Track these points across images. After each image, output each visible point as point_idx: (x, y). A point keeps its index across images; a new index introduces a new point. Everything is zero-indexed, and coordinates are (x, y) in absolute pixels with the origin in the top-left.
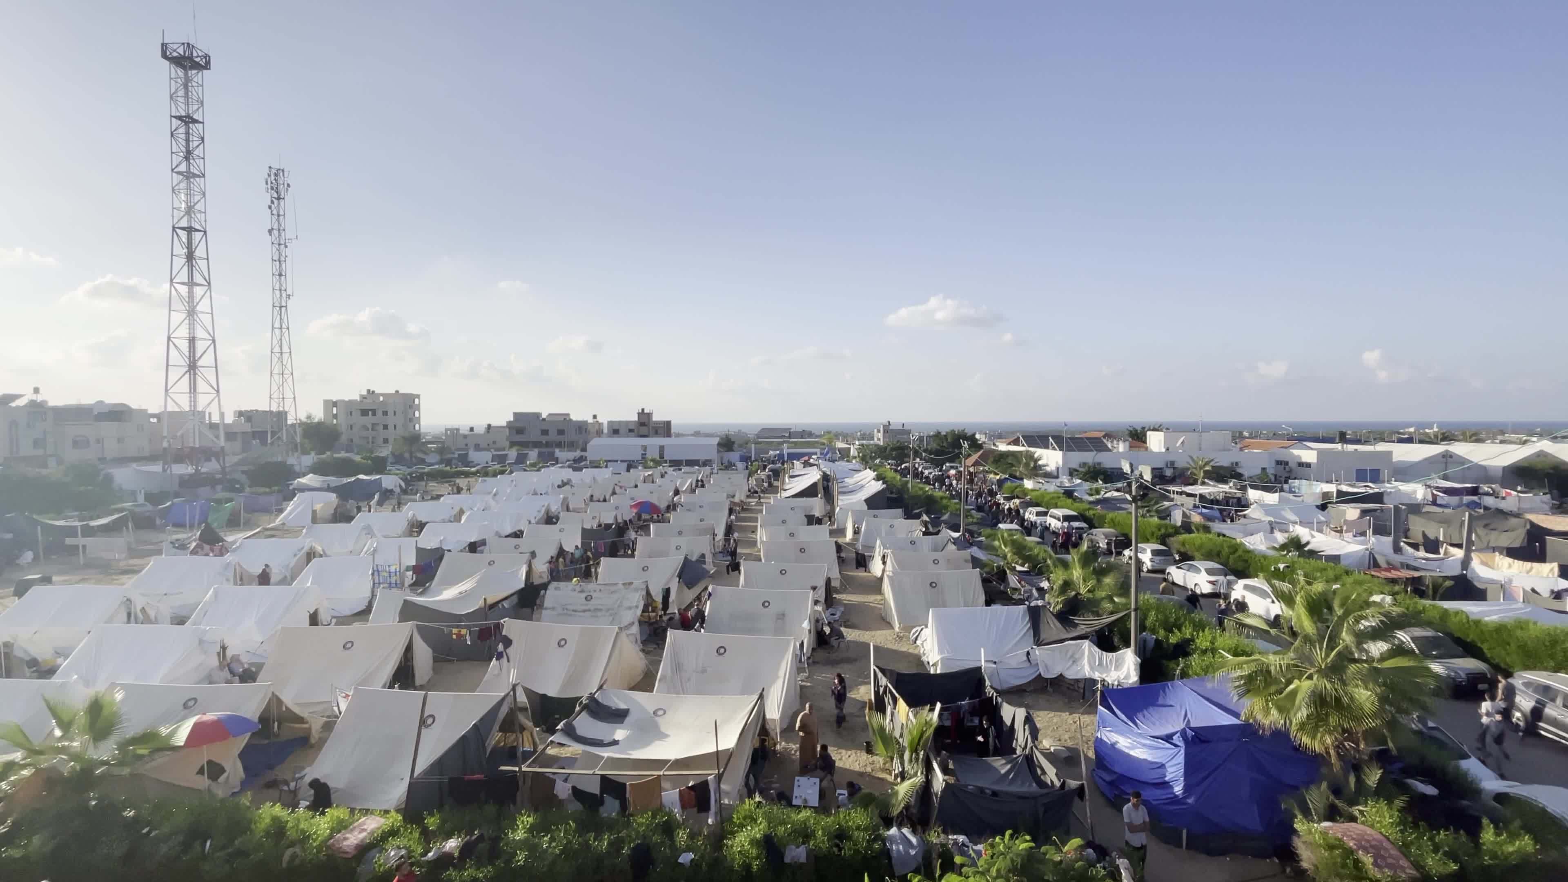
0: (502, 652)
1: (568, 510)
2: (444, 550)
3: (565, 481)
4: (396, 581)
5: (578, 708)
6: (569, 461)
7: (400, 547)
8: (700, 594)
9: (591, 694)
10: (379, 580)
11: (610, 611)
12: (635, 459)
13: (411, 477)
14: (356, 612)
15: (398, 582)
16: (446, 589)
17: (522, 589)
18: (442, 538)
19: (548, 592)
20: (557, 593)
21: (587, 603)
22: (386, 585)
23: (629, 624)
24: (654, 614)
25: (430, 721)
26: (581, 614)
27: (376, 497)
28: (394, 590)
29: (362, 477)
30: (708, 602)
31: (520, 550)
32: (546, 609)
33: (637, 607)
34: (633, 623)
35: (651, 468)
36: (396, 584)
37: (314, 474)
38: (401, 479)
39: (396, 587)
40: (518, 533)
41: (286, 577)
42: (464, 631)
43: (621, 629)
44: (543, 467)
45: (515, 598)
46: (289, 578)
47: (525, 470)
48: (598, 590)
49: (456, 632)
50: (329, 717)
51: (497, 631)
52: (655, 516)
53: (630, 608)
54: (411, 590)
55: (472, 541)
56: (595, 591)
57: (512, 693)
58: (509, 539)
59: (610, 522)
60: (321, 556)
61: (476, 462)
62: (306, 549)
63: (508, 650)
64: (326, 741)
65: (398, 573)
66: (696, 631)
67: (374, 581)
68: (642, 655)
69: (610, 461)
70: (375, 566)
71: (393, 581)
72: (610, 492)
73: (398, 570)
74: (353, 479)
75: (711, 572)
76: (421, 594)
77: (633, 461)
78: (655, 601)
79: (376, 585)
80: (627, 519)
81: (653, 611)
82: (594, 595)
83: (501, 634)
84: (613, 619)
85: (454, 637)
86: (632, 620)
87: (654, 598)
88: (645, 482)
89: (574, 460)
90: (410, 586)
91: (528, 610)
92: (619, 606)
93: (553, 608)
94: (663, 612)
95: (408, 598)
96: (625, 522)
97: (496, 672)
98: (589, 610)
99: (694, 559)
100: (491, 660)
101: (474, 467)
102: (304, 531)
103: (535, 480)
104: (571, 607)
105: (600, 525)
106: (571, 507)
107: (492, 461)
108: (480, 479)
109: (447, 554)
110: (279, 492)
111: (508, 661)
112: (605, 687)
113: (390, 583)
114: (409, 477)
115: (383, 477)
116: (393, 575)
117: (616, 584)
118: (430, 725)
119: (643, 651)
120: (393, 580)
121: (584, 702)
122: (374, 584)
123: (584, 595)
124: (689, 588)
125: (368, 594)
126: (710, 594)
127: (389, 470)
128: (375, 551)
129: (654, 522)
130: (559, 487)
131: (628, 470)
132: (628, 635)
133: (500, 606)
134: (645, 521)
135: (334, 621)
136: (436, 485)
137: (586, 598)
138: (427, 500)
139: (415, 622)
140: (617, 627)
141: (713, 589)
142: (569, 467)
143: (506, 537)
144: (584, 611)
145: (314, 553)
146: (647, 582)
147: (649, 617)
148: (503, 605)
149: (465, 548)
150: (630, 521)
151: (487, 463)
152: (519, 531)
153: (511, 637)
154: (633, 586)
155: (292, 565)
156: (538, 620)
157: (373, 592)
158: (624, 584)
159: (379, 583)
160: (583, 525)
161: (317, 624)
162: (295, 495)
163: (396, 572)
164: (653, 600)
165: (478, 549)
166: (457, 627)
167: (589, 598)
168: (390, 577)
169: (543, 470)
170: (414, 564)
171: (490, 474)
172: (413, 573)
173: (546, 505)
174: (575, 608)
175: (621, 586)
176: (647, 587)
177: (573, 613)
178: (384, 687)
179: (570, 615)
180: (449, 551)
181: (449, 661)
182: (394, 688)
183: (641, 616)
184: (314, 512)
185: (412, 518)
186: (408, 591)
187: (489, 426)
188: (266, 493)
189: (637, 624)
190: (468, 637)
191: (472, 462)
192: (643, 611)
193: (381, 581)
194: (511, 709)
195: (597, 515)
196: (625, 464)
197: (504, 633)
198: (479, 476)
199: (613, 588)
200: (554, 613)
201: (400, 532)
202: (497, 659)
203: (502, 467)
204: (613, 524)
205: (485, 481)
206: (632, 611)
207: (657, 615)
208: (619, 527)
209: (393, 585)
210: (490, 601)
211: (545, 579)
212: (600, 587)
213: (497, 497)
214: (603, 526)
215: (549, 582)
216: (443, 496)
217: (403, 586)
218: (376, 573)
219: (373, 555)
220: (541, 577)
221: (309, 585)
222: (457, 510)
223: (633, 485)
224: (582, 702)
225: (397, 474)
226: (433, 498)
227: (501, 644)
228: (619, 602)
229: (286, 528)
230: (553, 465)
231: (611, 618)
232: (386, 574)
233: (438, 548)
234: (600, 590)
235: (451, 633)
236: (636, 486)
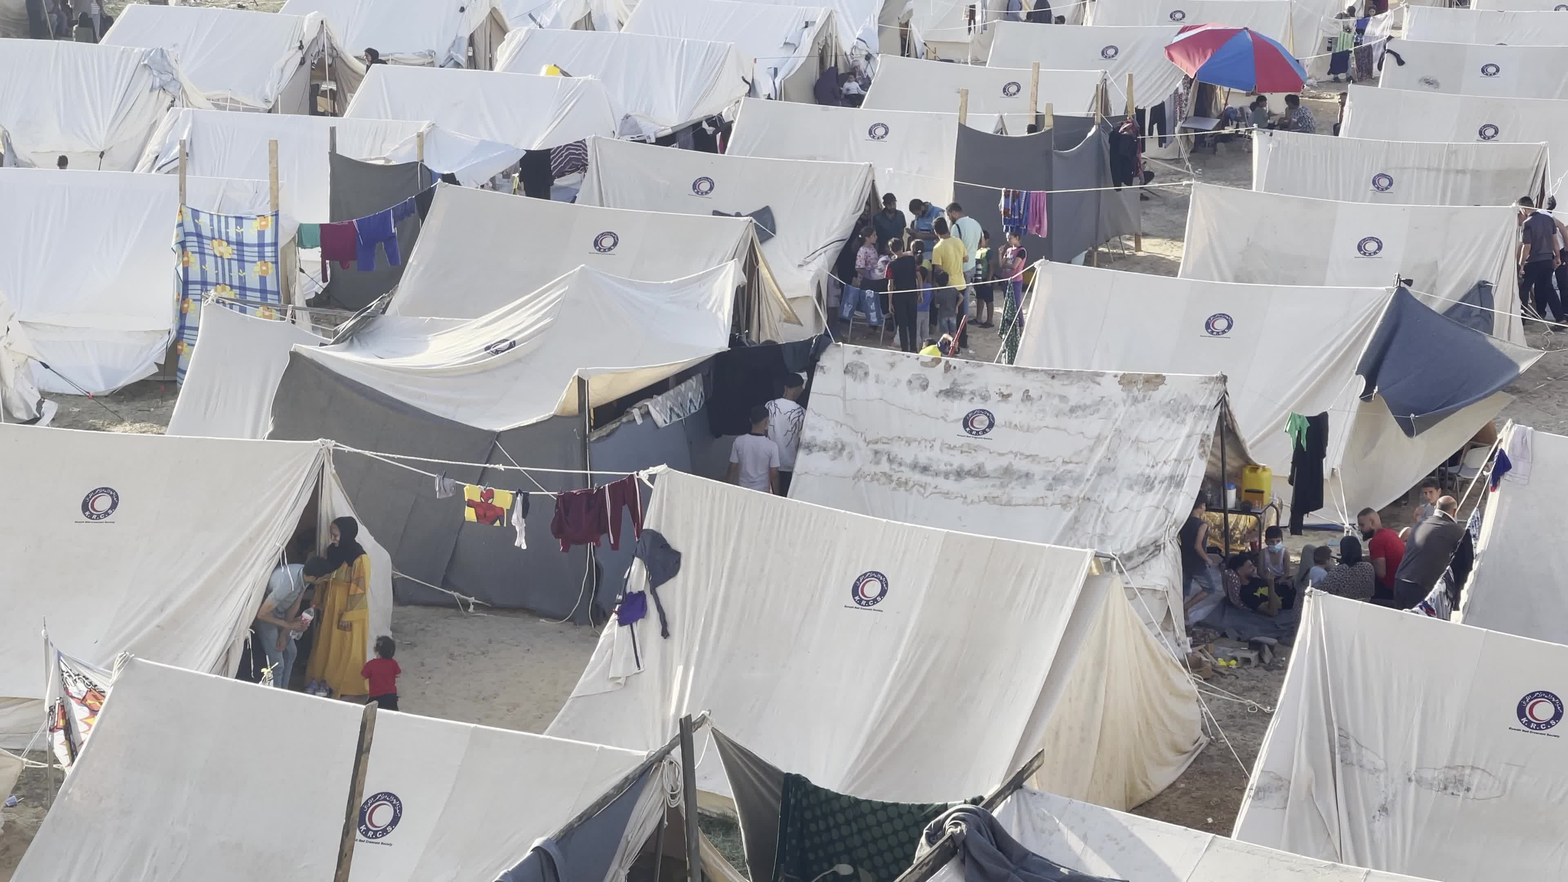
0: (642, 594)
1: (905, 47)
2: (432, 176)
4: (263, 279)
5: (923, 850)
7: (274, 146)
8: (1455, 460)
9: (974, 802)
10: (203, 272)
11: (1066, 488)
14: (122, 383)
15: (271, 285)
16: (433, 329)
17: (719, 358)
18: (423, 128)
19: (818, 377)
20: (855, 388)
21: (972, 440)
22: (230, 294)
23: (1142, 550)
24: (1245, 521)
25: (382, 815)
26: (949, 485)
28: (256, 315)
30: (1494, 498)
31: (715, 200)
32: (809, 448)
33: (1175, 481)
34: (1157, 547)
36: (263, 291)
39: (264, 302)
40: (710, 130)
42: (503, 498)
43: (1105, 563)
45: (692, 390)
48: (1017, 396)
49: (477, 499)
50: (34, 754)
51: (626, 510)
53: (1148, 484)
54: (316, 320)
55: (535, 147)
56: (1005, 397)
57: (677, 753)
58: (674, 150)
59: (1081, 112)
63: (661, 590)
64: (28, 841)
65: (268, 249)
66: (1430, 611)
67: (184, 272)
68: (1187, 682)
70: (188, 219)
71: (253, 282)
73: (269, 238)
75: (1524, 367)
76: (350, 339)
78: (1255, 468)
79: (195, 289)
80: (1147, 103)
81: (1244, 508)
82: (1001, 412)
83: (637, 519)
84: (1076, 519)
85: (470, 514)
86: (1151, 534)
87: (1251, 454)
90: (309, 303)
92: (1101, 472)
93: (839, 449)
94: (1285, 521)
95: (310, 350)
96: (1140, 113)
97: (619, 669)
98: (978, 473)
99: (1439, 303)
100: (600, 619)
104: (907, 454)
106: (918, 36)
109: (442, 190)
111: (665, 634)
112: (1032, 783)
113: (243, 288)
116: (250, 253)
117: (1095, 377)
118: (385, 832)
119: (1194, 665)
120: (253, 273)
121: (950, 830)
122: (185, 283)
123: (961, 408)
124: (1409, 431)
125: (168, 322)
126: (1502, 465)
128: (185, 155)
132: (1132, 594)
133: (636, 412)
134: (1226, 117)
135: (50, 408)
137: (967, 422)
139: (331, 443)
140: (1090, 552)
141: (1523, 442)
143: (665, 141)
144: (960, 474)
146: (1224, 379)
147: (1226, 532)
148: (647, 414)
149: (506, 175)
150: (1158, 112)
152: (711, 121)
153: (677, 542)
154: (1160, 394)
157: (182, 315)
158: (1126, 381)
159: (204, 283)
160: (964, 109)
163: (261, 245)
164: (1248, 462)
165: (557, 182)
166: (481, 478)
167: (981, 422)
168: (241, 261)
170: (326, 219)
172: (324, 257)
173: (820, 21)
174: (923, 461)
175: (1111, 388)
176: (1223, 402)
177: (917, 477)
179: (903, 484)
180: (450, 179)
181: (452, 604)
182: (258, 678)
185: (315, 40)
186: (304, 320)
189: (1172, 551)
190: (517, 520)
193: (211, 278)
194: (673, 813)
195: (1024, 75)
197: (649, 523)
199: (1074, 393)
200: (843, 466)
201: (271, 89)
202: (622, 623)
204: (1087, 122)
206: (1152, 498)
207: (1259, 524)
208: (1115, 138)
209: (252, 296)
210: (599, 393)
211: (807, 331)
212: (1035, 386)
214: (1049, 123)
215: (821, 344)
217: (289, 301)
218: (192, 246)
219: (182, 170)
220: (793, 319)
222: (477, 18)
224: (940, 826)
227: (637, 560)
228: (1100, 452)
231: (1068, 515)
232: (228, 251)
233: (410, 167)
234: (1027, 397)
235: (458, 501)
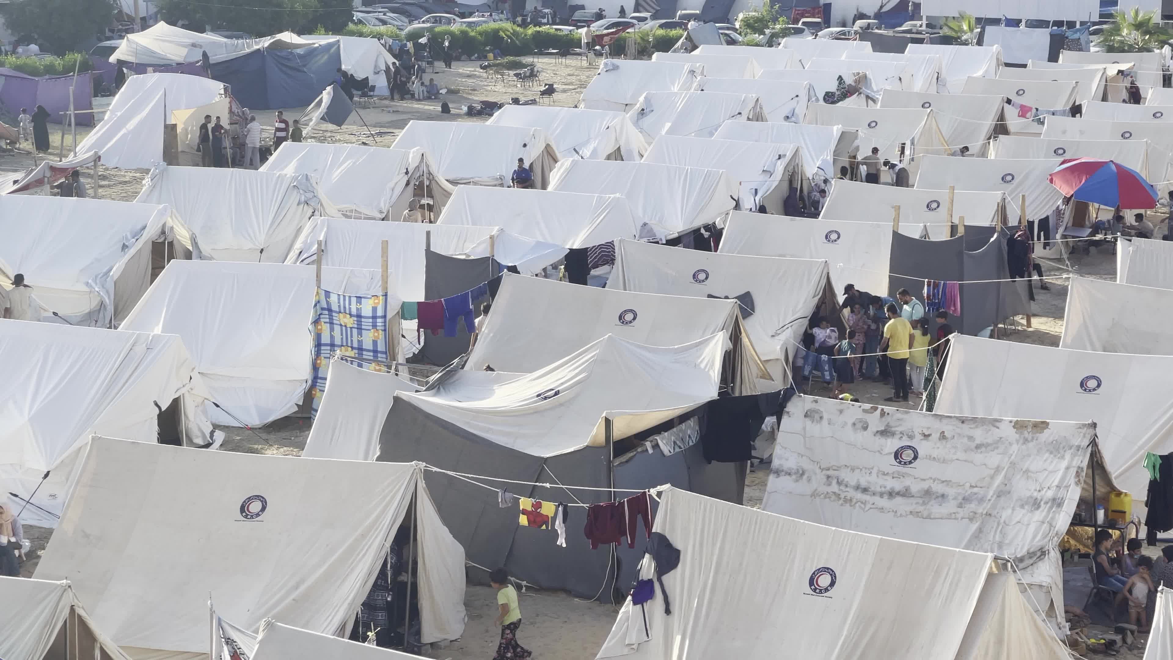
0: (650, 581)
2: (500, 267)
3: (849, 80)
4: (375, 343)
6: (862, 16)
7: (385, 244)
10: (332, 337)
11: (972, 506)
12: (1078, 16)
13: (417, 46)
14: (271, 419)
15: (381, 347)
16: (499, 380)
17: (711, 404)
18: (495, 231)
19: (785, 420)
20: (813, 428)
21: (901, 469)
22: (351, 353)
23: (1031, 555)
26: (884, 502)
27: (326, 95)
28: (370, 368)
29: (288, 37)
31: (710, 286)
32: (778, 473)
33: (1057, 503)
34: (1042, 553)
35: (1131, 49)
36: (375, 351)
37: (172, 22)
38: (390, 50)
39: (375, 360)
40: (706, 234)
41: (102, 304)
42: (548, 508)
43: (1002, 564)
44: (785, 33)
45: (691, 428)
46: (110, 309)
47: (732, 42)
48: (935, 436)
49: (529, 508)
51: (639, 517)
52: (1129, 216)
53: (1036, 504)
54: (413, 373)
55: (575, 247)
56: (926, 436)
58: (679, 250)
59: (985, 223)
60: (188, 255)
61: (592, 9)
62: (151, 233)
63: (665, 578)
65: (379, 321)
67: (318, 337)
69: (996, 22)
70: (323, 297)
71: (368, 344)
72: (989, 123)
73: (380, 313)
74: (266, 42)
76: (437, 387)
77: (1071, 25)
78: (1119, 494)
79: (325, 350)
82: (923, 448)
83: (648, 525)
84: (980, 530)
85: (523, 520)
86: (1038, 542)
87: (1116, 483)
88: (1104, 99)
89: (878, 15)
90: (408, 361)
91: (730, 467)
92: (999, 495)
93: (801, 474)
94: (1143, 534)
95: (407, 395)
96: (1031, 224)
97: (633, 637)
98: (905, 493)
100: (620, 600)
101: (588, 23)
102: (147, 181)
103: (759, 72)
104: (851, 478)
105: (954, 229)
107: (636, 10)
108: (602, 62)
109: (507, 277)
110: (85, 67)
111: (668, 611)
113: (360, 349)
114: (410, 45)
115: (344, 40)
116: (367, 323)
117: (995, 422)
119: (1072, 644)
120: (368, 338)
122: (318, 345)
123: (892, 444)
125: (305, 373)
127: (360, 22)
128: (321, 251)
129: (1128, 233)
130: (830, 98)
131: (1053, 57)
132: (1023, 589)
133: (648, 445)
134: (1097, 227)
135: (220, 436)
136: (479, 72)
137: (897, 455)
138: (457, 116)
139: (423, 465)
140: (990, 555)
142: (864, 35)
143: (673, 242)
144: (892, 494)
145: (171, 244)
146: (1094, 425)
148: (656, 446)
149: (555, 267)
150: (1044, 223)
151: (623, 12)
152: (707, 228)
153: (677, 543)
154: (1045, 436)
155: (116, 271)
156: (756, 501)
157: (315, 368)
158: (1019, 426)
159: (332, 345)
160: (897, 220)
161: (177, 442)
162: (120, 80)
163: (374, 317)
164: (1113, 489)
165: (593, 272)
166: (532, 493)
167: (908, 455)
168: (360, 329)
169: (783, 41)
170: (422, 299)
171: (632, 49)
172: (420, 327)
173: (789, 155)
174: (863, 484)
175: (1007, 431)
176: (1094, 443)
177: (859, 495)
178: (341, 631)
179: (848, 501)
180: (513, 269)
182: (365, 639)
183: (1069, 532)
184: (170, 130)
185: (417, 168)
186: (404, 374)
188: (50, 70)
189: (1055, 555)
190: (559, 526)
191: (582, 7)
192: (1077, 520)
193: (338, 342)
195: (942, 195)
196: (1043, 36)
197: (656, 528)
198: (599, 54)
199: (979, 434)
200: (803, 487)
201: (385, 206)
202: (635, 603)
203: (661, 26)
204: (991, 230)
205: (616, 68)
206: (1039, 515)
207: (1122, 537)
208: (1012, 242)
209: (367, 355)
210: (620, 430)
211: (777, 385)
212: (948, 428)
213: (647, 121)
214: (961, 231)
215: (788, 395)
216: (500, 106)
217: (394, 359)
218: (325, 318)
219: (318, 262)
220: (766, 376)
221: (158, 330)
222: (536, 151)
223: (1062, 104)
225: (379, 36)
226: (472, 113)
227: (647, 556)
228: (999, 480)
229: (101, 171)
230: (815, 28)
231: (974, 527)
232: (350, 322)
233: (484, 261)
234: (943, 436)
235: (515, 510)
236: (1076, 110)
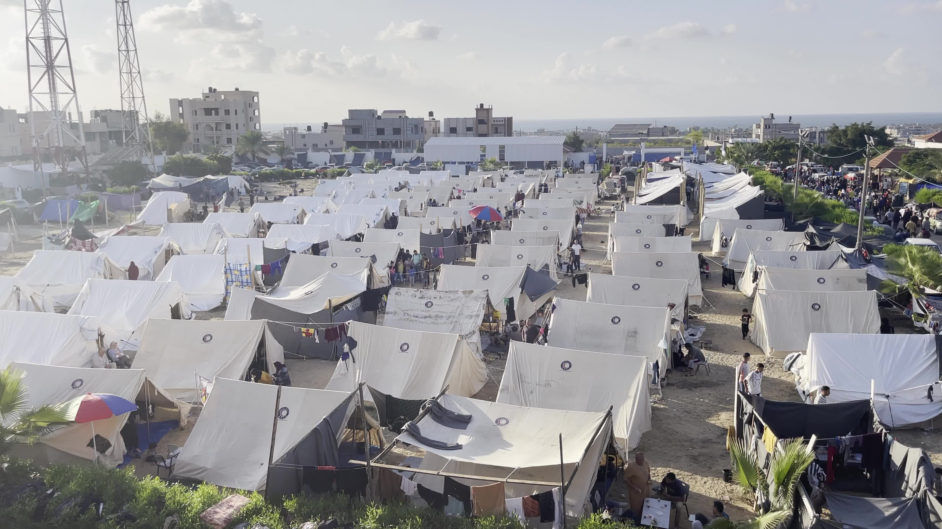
0: (348, 352)
1: (406, 214)
2: (289, 251)
3: (402, 183)
4: (247, 280)
5: (421, 411)
6: (405, 162)
7: (248, 246)
8: (543, 306)
9: (433, 398)
10: (232, 279)
11: (451, 319)
12: (474, 161)
13: (255, 177)
14: (212, 308)
15: (249, 281)
16: (292, 289)
17: (364, 293)
18: (286, 240)
19: (389, 295)
20: (398, 298)
21: (428, 309)
22: (239, 284)
23: (470, 333)
24: (495, 324)
25: (284, 413)
26: (423, 320)
27: (224, 197)
28: (246, 289)
29: (209, 177)
30: (552, 315)
31: (361, 254)
32: (388, 313)
33: (478, 316)
34: (474, 332)
35: (490, 170)
36: (247, 282)
37: (168, 173)
38: (246, 180)
39: (248, 285)
40: (359, 236)
41: (149, 272)
42: (312, 331)
43: (462, 337)
44: (380, 169)
45: (358, 301)
46: (152, 274)
47: (363, 172)
48: (438, 297)
49: (305, 331)
50: (195, 403)
51: (343, 331)
52: (496, 223)
53: (471, 317)
54: (261, 289)
55: (315, 243)
56: (435, 298)
57: (358, 392)
58: (350, 242)
59: (450, 228)
60: (179, 254)
61: (314, 163)
62: (165, 247)
63: (352, 351)
64: (194, 425)
65: (248, 272)
66: (539, 344)
67: (227, 279)
68: (483, 365)
69: (448, 163)
70: (227, 266)
71: (245, 280)
72: (448, 195)
73: (248, 269)
74: (202, 179)
75: (558, 283)
76: (270, 293)
77: (472, 163)
78: (496, 311)
79: (230, 283)
81: (494, 321)
82: (434, 302)
83: (346, 334)
84: (454, 326)
85: (304, 335)
86: (472, 329)
87: (495, 308)
88: (484, 186)
89: (410, 162)
91: (371, 313)
92: (459, 315)
93: (395, 313)
95: (259, 297)
96: (464, 227)
97: (343, 372)
98: (430, 317)
99: (537, 269)
100: (337, 359)
101: (314, 168)
102: (162, 229)
103: (373, 182)
104: (412, 313)
105: (439, 231)
106: (409, 211)
107: (330, 163)
108: (320, 180)
109: (292, 255)
110: (137, 191)
111: (354, 362)
112: (447, 393)
113: (242, 282)
114: (253, 178)
115: (229, 177)
116: (244, 273)
117: (457, 292)
118: (285, 417)
119: (484, 360)
120: (245, 278)
121: (427, 406)
122: (227, 282)
123: (425, 301)
124: (532, 300)
125: (223, 292)
126: (554, 307)
127: (234, 170)
128: (226, 250)
129: (495, 229)
130: (397, 190)
131: (467, 174)
132: (468, 344)
133: (344, 307)
134: (484, 227)
135: (194, 315)
136: (278, 186)
137: (426, 305)
138: (271, 201)
139: (266, 320)
140: (458, 335)
141: (558, 301)
142: (406, 168)
143: (347, 240)
144: (425, 317)
145: (172, 250)
146: (487, 290)
147: (490, 328)
148: (347, 308)
149: (308, 250)
151: (326, 164)
152: (359, 234)
153: (356, 340)
154: (473, 295)
155: (153, 261)
156: (381, 324)
157: (226, 289)
158: (464, 292)
159: (232, 281)
160: (421, 228)
161: (179, 318)
162: (151, 194)
163: (246, 271)
164: (495, 310)
165: (321, 251)
166: (305, 326)
167: (430, 304)
168: (241, 275)
169: (380, 172)
170: (263, 264)
171: (329, 176)
172: (262, 273)
173: (384, 208)
174: (416, 315)
175: (460, 294)
176: (488, 296)
177: (415, 318)
178: (242, 379)
179: (411, 321)
180: (294, 252)
181: (299, 358)
182: (250, 380)
183: (481, 325)
184: (169, 211)
185: (258, 219)
186: (259, 290)
187: (326, 124)
188: (125, 192)
189: (478, 333)
190: (316, 336)
191: (312, 163)
192: (484, 321)
193: (234, 280)
194: (358, 407)
195: (435, 219)
196: (463, 167)
197: (348, 335)
198: (318, 178)
199: (452, 296)
200: (396, 317)
201: (247, 232)
202: (343, 360)
203: (339, 168)
204: (451, 230)
205: (324, 182)
206: (472, 320)
207: (498, 325)
208: (458, 233)
209: (245, 284)
210: (334, 303)
211: (386, 284)
212: (442, 295)
213: (336, 200)
214: (442, 231)
215: (389, 288)
216: (286, 197)
217: (254, 284)
218: (229, 272)
219: (225, 253)
220: (382, 282)
221: (170, 281)
222: (299, 211)
223: (471, 188)
224: (425, 405)
225: (241, 175)
226: (276, 200)
227: (346, 344)
228: (459, 310)
229: (145, 226)
230: (390, 167)
231: (452, 325)
232: (238, 273)
233: (283, 249)
234: (440, 297)
235: (300, 332)
236: (475, 190)
